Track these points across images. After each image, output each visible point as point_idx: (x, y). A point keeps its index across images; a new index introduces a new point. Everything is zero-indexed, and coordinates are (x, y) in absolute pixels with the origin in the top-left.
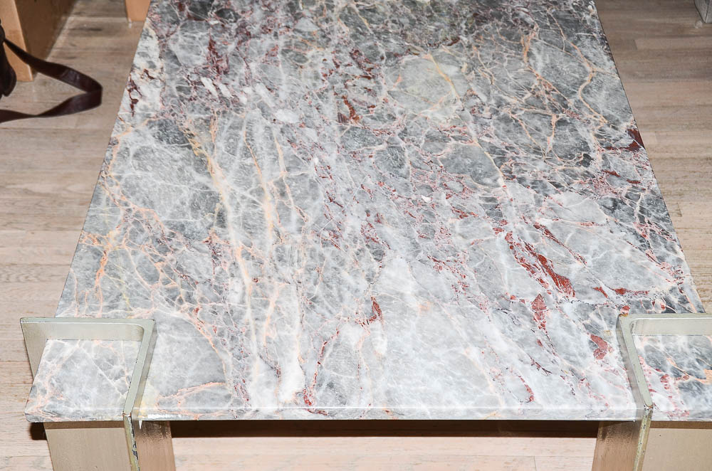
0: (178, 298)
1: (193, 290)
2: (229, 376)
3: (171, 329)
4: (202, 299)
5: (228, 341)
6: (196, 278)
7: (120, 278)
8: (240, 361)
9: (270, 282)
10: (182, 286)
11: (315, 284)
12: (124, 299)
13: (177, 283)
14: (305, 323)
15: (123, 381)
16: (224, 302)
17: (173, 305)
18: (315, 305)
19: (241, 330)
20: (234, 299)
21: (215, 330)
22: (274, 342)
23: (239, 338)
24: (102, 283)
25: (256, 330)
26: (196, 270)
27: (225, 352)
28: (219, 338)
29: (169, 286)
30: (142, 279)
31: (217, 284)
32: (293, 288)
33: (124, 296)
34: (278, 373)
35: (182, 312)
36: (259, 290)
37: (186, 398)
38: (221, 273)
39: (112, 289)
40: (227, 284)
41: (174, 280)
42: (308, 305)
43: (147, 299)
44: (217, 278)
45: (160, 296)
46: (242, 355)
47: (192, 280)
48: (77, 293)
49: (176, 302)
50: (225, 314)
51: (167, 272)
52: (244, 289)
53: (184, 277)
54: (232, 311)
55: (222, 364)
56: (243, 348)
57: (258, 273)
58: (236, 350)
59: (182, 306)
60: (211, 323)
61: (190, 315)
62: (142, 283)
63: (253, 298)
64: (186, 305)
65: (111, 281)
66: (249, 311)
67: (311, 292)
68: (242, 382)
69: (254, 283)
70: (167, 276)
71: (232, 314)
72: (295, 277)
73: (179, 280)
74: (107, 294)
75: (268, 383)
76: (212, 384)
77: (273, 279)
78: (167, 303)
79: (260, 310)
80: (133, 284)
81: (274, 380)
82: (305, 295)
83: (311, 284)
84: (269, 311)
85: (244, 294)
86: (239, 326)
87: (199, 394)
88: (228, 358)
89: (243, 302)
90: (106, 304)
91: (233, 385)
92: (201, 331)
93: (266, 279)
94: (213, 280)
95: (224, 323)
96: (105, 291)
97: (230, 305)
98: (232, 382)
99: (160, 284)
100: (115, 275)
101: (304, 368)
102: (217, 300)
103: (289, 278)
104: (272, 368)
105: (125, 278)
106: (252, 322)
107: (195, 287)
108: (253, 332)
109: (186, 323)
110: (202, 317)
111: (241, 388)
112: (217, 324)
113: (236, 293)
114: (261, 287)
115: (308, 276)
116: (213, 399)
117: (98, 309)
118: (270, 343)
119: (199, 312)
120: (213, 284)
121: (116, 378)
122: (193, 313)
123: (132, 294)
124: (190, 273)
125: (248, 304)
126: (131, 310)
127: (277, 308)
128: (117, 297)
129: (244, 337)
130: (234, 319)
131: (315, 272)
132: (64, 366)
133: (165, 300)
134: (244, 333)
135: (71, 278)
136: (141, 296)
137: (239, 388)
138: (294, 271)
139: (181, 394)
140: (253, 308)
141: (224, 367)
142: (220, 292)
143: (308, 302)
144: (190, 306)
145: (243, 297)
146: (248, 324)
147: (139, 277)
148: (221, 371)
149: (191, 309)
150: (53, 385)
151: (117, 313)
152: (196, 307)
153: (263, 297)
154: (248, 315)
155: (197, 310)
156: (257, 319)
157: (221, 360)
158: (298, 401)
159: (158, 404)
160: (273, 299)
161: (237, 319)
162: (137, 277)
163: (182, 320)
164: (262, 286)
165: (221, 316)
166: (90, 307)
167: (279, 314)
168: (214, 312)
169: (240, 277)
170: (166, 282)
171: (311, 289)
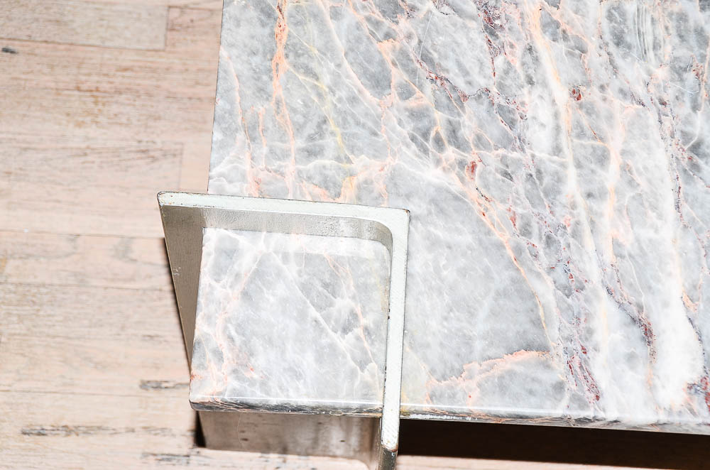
0: (433, 134)
1: (459, 115)
2: (553, 335)
3: (430, 213)
4: (479, 138)
5: (540, 247)
6: (460, 83)
7: (317, 79)
8: (569, 301)
9: (605, 99)
10: (438, 105)
11: (695, 108)
12: (333, 133)
13: (425, 96)
14: (686, 208)
15: (358, 338)
16: (523, 150)
17: (426, 151)
18: (701, 162)
19: (562, 222)
20: (540, 140)
21: (513, 220)
22: (630, 256)
23: (562, 241)
24: (287, 89)
25: (592, 222)
26: (459, 65)
27: (539, 275)
28: (523, 241)
29: (412, 103)
30: (359, 83)
31: (503, 102)
32: (652, 117)
33: (332, 126)
34: (648, 334)
35: (444, 169)
36: (585, 121)
37: (479, 385)
38: (506, 72)
39: (306, 105)
40: (523, 104)
41: (421, 87)
42: (685, 163)
43: (375, 134)
44: (501, 87)
45: (399, 128)
46: (572, 287)
47: (454, 88)
48: (244, 111)
49: (430, 145)
50: (527, 180)
51: (403, 65)
52: (556, 115)
53: (439, 82)
54: (539, 172)
55: (536, 306)
56: (571, 266)
57: (579, 77)
58: (559, 270)
59: (443, 156)
60: (503, 201)
61: (462, 180)
62: (360, 91)
63: (576, 141)
64: (451, 153)
65: (301, 86)
66: (572, 173)
67: (688, 129)
68: (581, 352)
69: (574, 102)
70: (406, 77)
71: (540, 179)
72: (651, 87)
73: (429, 87)
74: (301, 120)
75: (631, 358)
76: (525, 356)
77: (610, 93)
78: (414, 146)
79: (593, 171)
80: (343, 94)
81: (641, 350)
82: (678, 135)
83: (686, 109)
84: (611, 176)
85: (557, 129)
86: (558, 210)
87: (501, 377)
88: (546, 291)
89: (557, 150)
90: (300, 143)
91: (565, 358)
92: (486, 220)
93: (595, 89)
94: (494, 90)
95: (527, 203)
96: (294, 110)
97: (533, 156)
98: (561, 352)
99: (393, 96)
100: (309, 72)
101: (696, 323)
102: (507, 142)
103: (640, 90)
104: (634, 320)
105: (326, 80)
106: (580, 200)
107: (462, 107)
108: (586, 228)
109: (456, 198)
110: (486, 186)
111: (581, 367)
112: (515, 204)
113: (542, 125)
114: (588, 113)
115: (679, 86)
116: (531, 392)
117: (285, 155)
118: (622, 257)
119: (478, 170)
120: (496, 101)
121: (345, 330)
122: (466, 174)
123: (345, 120)
124: (447, 71)
125: (568, 157)
126: (349, 161)
127: (626, 169)
128: (319, 126)
129: (571, 240)
130: (546, 195)
131: (690, 77)
132: (246, 295)
133: (409, 140)
134: (569, 230)
135: (225, 72)
136: (364, 126)
137: (576, 365)
138: (650, 74)
139: (471, 377)
140: (579, 165)
141: (541, 313)
142: (512, 124)
143: (686, 155)
144: (459, 157)
145: (556, 139)
146: (574, 206)
147: (353, 80)
148: (537, 323)
149: (461, 164)
150: (231, 339)
151: (324, 167)
152: (470, 158)
153: (595, 138)
154: (572, 186)
155: (473, 167)
156: (589, 195)
157: (533, 296)
158: (696, 406)
159: (431, 398)
160: (615, 145)
161: (552, 192)
162: (348, 77)
163: (449, 192)
164: (590, 110)
165: (520, 185)
166: (272, 151)
167: (631, 182)
168: (506, 174)
169: (545, 84)
170: (406, 94)
171: (687, 121)
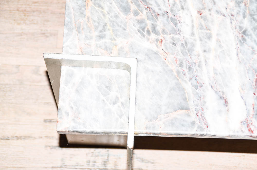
0: (146, 29)
1: (156, 22)
2: (191, 104)
3: (145, 59)
4: (163, 30)
5: (186, 71)
6: (156, 9)
7: (103, 9)
8: (197, 91)
9: (210, 15)
10: (148, 18)
11: (244, 17)
12: (109, 29)
13: (144, 15)
14: (240, 55)
15: (119, 107)
16: (180, 34)
17: (144, 36)
18: (246, 38)
19: (195, 61)
20: (186, 30)
21: (176, 61)
22: (220, 74)
23: (194, 68)
24: (91, 13)
25: (206, 61)
26: (156, 3)
27: (186, 82)
28: (180, 69)
29: (138, 17)
30: (118, 10)
31: (173, 17)
32: (228, 21)
33: (108, 27)
34: (226, 102)
35: (150, 42)
36: (203, 23)
37: (164, 123)
38: (174, 5)
39: (99, 19)
40: (180, 17)
41: (142, 11)
42: (240, 38)
43: (125, 29)
44: (172, 10)
45: (133, 27)
46: (198, 86)
47: (154, 11)
48: (75, 22)
49: (145, 33)
50: (182, 46)
51: (135, 3)
52: (192, 21)
53: (148, 9)
54: (186, 43)
55: (185, 93)
56: (198, 78)
57: (201, 6)
58: (194, 79)
59: (150, 37)
60: (173, 54)
61: (157, 46)
62: (119, 13)
63: (200, 31)
64: (153, 36)
65: (97, 11)
66: (198, 43)
67: (242, 25)
68: (201, 110)
69: (199, 16)
70: (136, 8)
71: (186, 45)
72: (228, 10)
73: (145, 11)
74: (97, 24)
75: (220, 112)
76: (181, 112)
77: (213, 12)
78: (139, 34)
79: (206, 42)
80: (113, 14)
81: (224, 109)
82: (238, 28)
83: (240, 17)
84: (212, 44)
85: (193, 26)
86: (193, 57)
87: (172, 120)
88: (188, 87)
89: (193, 34)
90: (97, 33)
91: (196, 112)
92: (166, 61)
93: (207, 11)
94: (169, 12)
95: (182, 55)
96: (94, 21)
97: (184, 37)
98: (194, 110)
99: (131, 15)
100: (100, 6)
101: (244, 98)
102: (174, 32)
103: (224, 11)
104: (221, 98)
105: (106, 9)
106: (201, 53)
107: (157, 18)
108: (203, 63)
109: (155, 53)
110: (166, 49)
111: (201, 116)
112: (177, 55)
113: (187, 25)
114: (204, 20)
115: (238, 9)
116: (183, 125)
117: (91, 38)
118: (217, 74)
119: (163, 42)
120: (170, 16)
121: (114, 104)
122: (159, 44)
123: (113, 25)
124: (152, 5)
125: (197, 36)
126: (115, 40)
127: (218, 41)
128: (104, 27)
129: (198, 68)
130: (189, 51)
131: (242, 5)
132: (77, 91)
133: (137, 32)
134: (197, 64)
135: (68, 6)
136: (120, 26)
137: (199, 115)
138: (227, 4)
139: (161, 120)
140: (201, 40)
141: (187, 96)
142: (176, 25)
143: (241, 35)
144: (156, 38)
145: (193, 30)
146: (199, 55)
147: (116, 9)
148: (185, 99)
149: (157, 40)
150: (72, 108)
151: (106, 42)
152: (160, 38)
153: (207, 29)
154: (198, 48)
155: (161, 41)
156: (205, 51)
157: (184, 89)
158: (243, 129)
159: (146, 128)
160: (214, 33)
161: (191, 50)
162: (114, 8)
163: (152, 51)
164: (205, 19)
165: (179, 48)
166: (86, 37)
167: (220, 46)
168: (174, 44)
169: (188, 9)
170: (136, 14)
171: (241, 22)
